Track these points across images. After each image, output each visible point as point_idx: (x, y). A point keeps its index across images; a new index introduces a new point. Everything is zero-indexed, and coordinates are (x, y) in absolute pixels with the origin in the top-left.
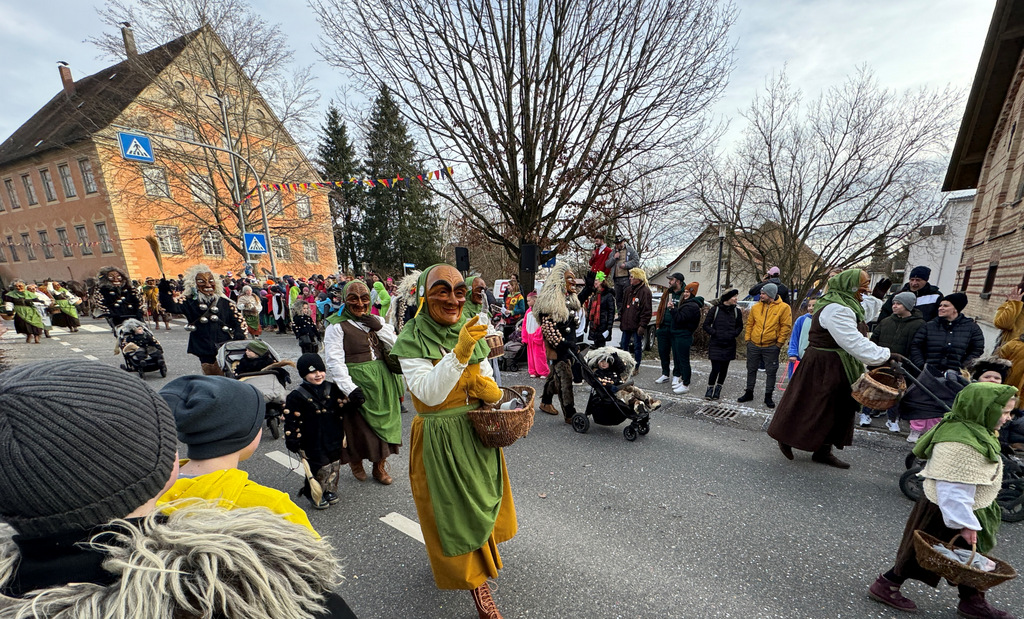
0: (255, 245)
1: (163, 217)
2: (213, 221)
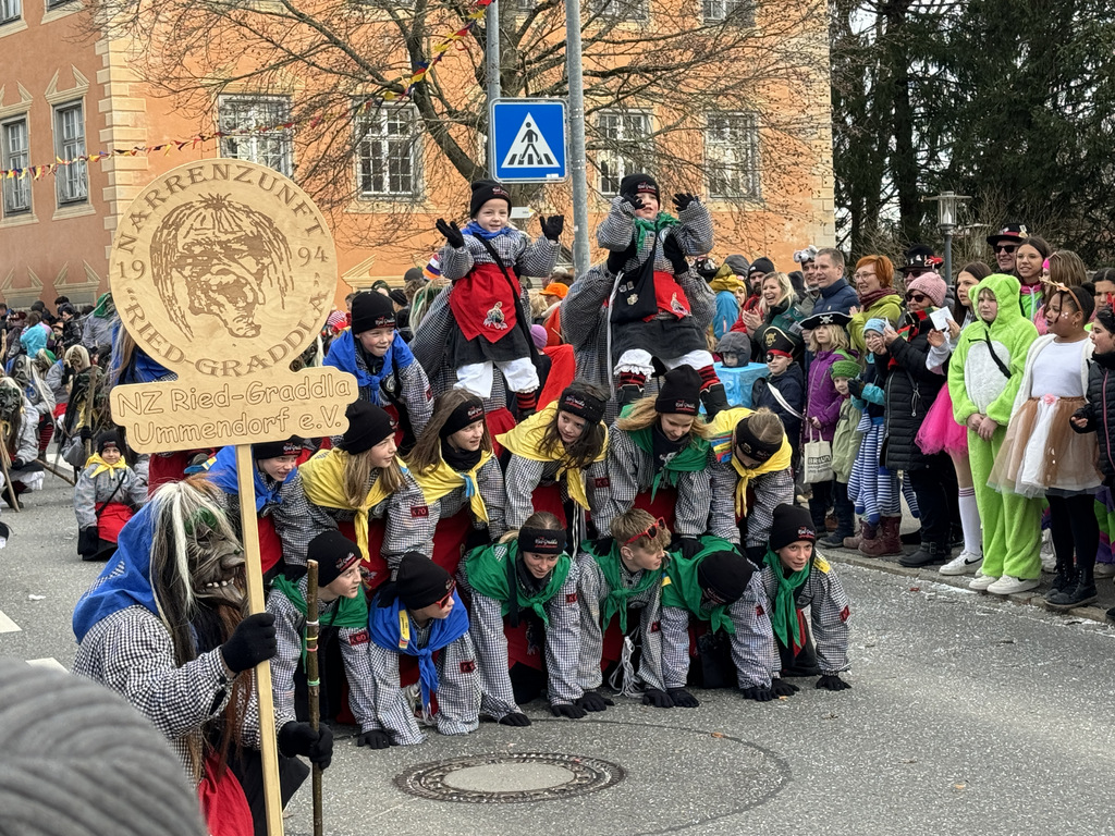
0: (529, 147)
1: (248, 63)
2: (399, 67)
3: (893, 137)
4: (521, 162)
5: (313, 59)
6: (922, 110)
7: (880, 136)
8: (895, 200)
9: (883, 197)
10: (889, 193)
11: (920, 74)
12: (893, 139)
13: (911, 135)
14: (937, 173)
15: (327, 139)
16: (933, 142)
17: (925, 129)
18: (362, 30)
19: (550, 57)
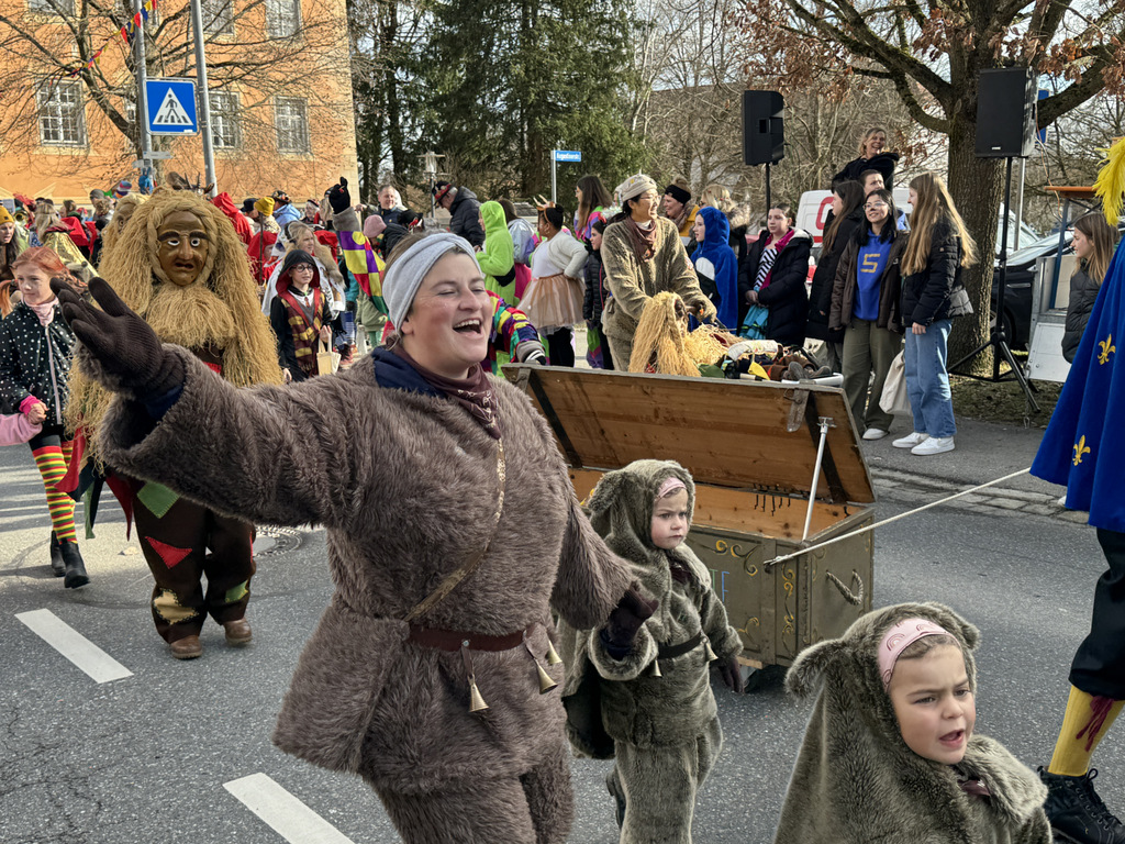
2: (71, 54)
4: (166, 121)
5: (9, 47)
9: (383, 154)
15: (21, 104)
16: (413, 121)
17: (408, 113)
18: (43, 29)
19: (175, 53)
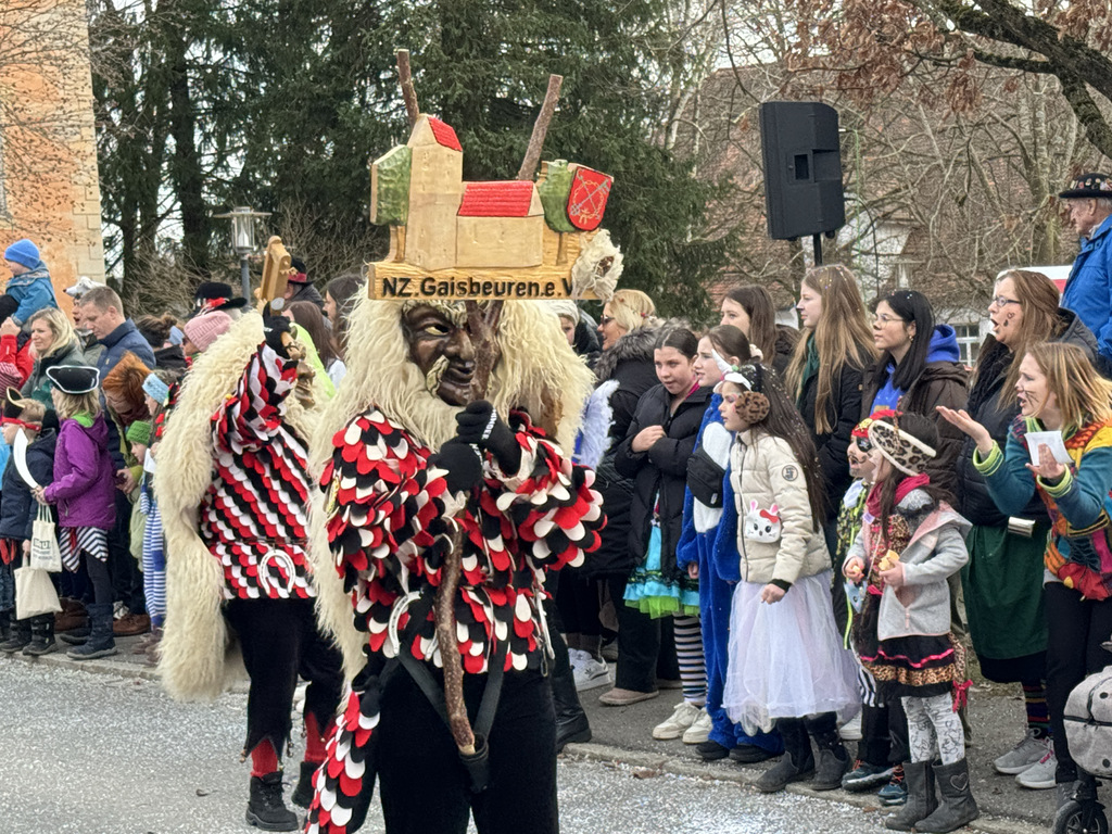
3: (170, 136)
6: (205, 104)
7: (156, 136)
8: (178, 214)
9: (161, 211)
10: (168, 207)
11: (201, 61)
12: (171, 141)
13: (193, 135)
14: (227, 182)
16: (221, 142)
17: (210, 127)
